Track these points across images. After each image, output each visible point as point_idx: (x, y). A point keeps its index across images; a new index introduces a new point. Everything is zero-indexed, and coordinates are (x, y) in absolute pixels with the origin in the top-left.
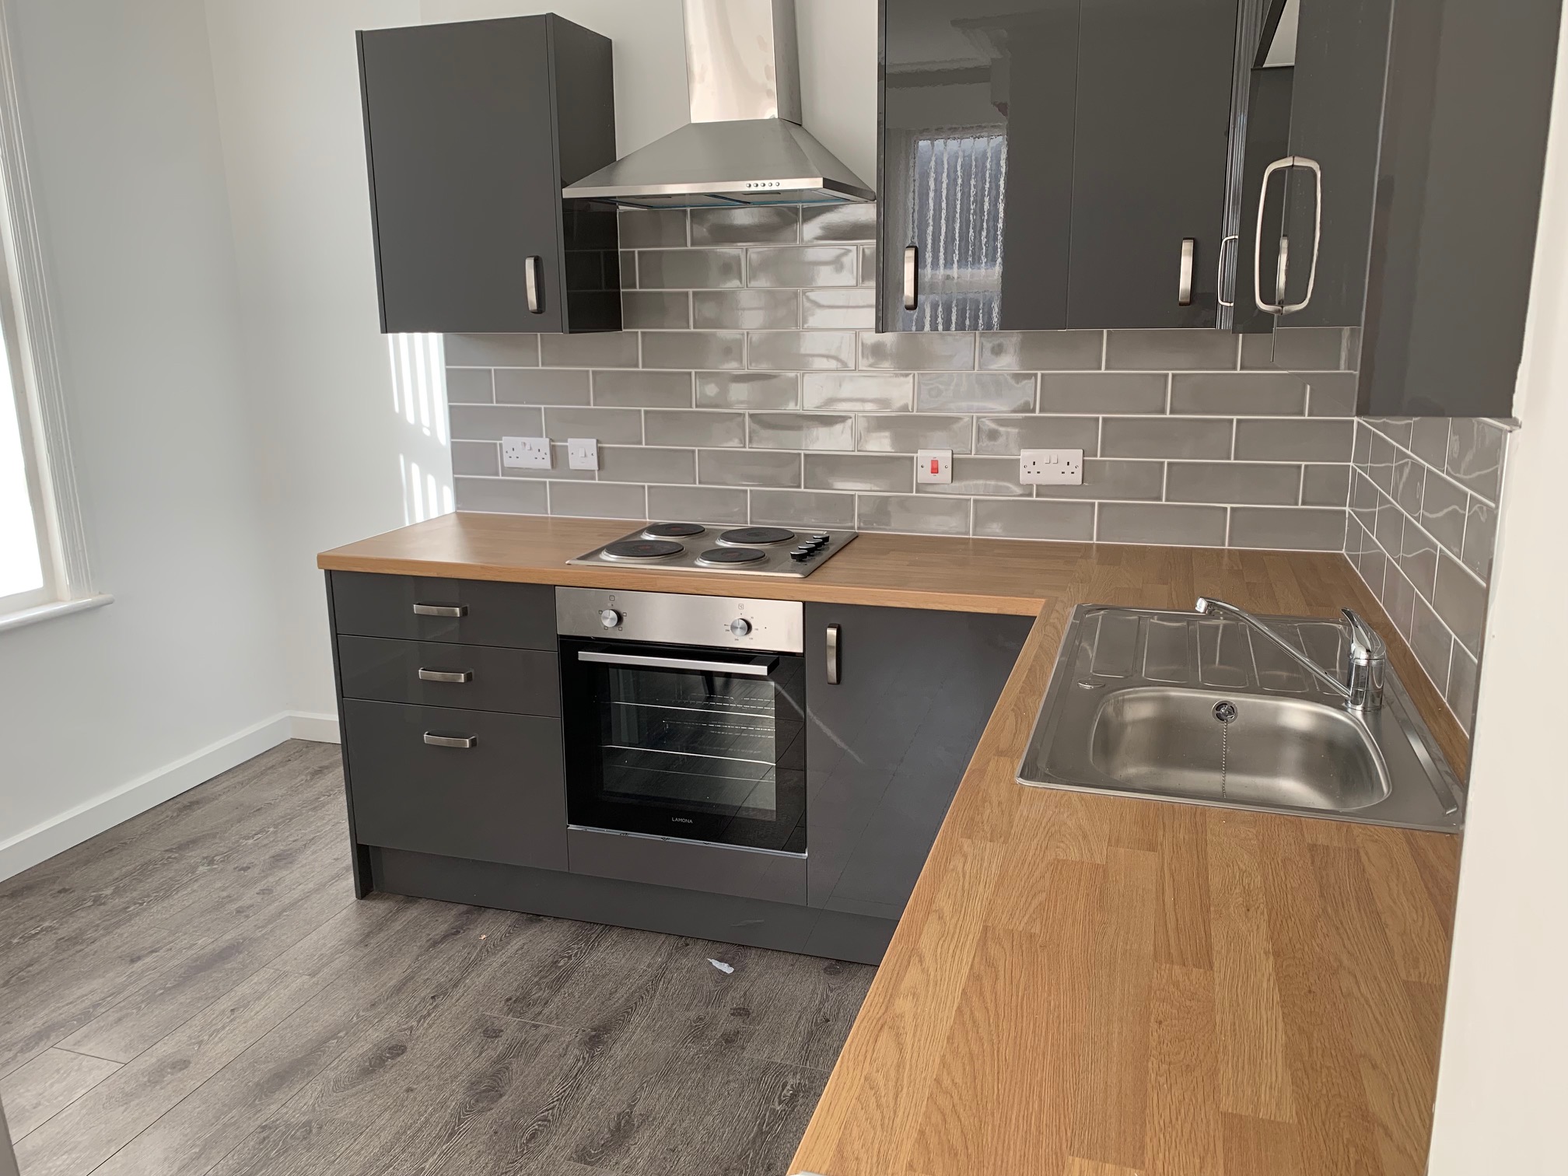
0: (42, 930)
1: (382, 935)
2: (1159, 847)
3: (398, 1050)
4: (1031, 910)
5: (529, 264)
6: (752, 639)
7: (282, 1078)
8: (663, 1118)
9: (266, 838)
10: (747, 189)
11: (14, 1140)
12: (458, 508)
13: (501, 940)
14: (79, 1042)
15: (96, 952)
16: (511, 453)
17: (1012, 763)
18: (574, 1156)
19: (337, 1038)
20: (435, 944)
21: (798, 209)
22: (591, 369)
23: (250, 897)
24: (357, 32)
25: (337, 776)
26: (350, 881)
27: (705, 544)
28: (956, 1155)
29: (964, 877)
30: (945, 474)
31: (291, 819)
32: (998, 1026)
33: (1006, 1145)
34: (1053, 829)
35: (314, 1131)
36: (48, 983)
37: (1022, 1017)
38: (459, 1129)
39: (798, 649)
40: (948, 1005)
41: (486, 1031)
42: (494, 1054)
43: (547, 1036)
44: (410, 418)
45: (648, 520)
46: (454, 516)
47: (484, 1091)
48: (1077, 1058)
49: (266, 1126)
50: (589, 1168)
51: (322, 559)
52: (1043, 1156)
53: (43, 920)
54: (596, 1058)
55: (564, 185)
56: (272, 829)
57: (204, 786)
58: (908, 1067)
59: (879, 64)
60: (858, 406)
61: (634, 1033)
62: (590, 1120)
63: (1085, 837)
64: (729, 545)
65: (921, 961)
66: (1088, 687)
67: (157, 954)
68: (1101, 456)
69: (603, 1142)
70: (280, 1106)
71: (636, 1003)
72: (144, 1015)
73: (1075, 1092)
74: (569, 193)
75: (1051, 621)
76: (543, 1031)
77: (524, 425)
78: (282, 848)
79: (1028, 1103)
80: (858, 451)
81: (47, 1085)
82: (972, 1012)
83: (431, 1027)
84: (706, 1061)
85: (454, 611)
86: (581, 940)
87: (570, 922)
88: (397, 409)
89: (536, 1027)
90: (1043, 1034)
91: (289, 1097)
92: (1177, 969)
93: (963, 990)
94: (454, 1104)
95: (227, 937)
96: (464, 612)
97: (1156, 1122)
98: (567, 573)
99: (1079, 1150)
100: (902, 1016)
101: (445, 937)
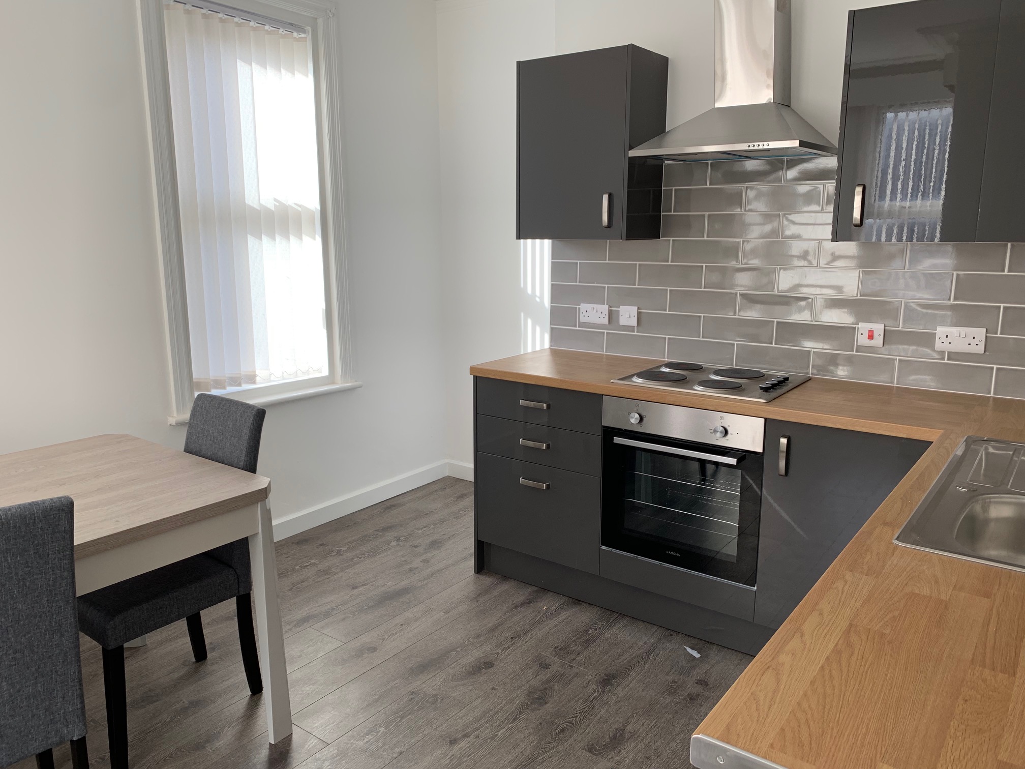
0: (310, 564)
1: (486, 596)
2: (993, 596)
3: (489, 665)
4: (886, 619)
5: (605, 198)
6: (727, 440)
7: (424, 667)
8: (644, 737)
9: (429, 530)
10: (747, 148)
11: (288, 672)
12: (551, 346)
13: (555, 612)
14: (323, 627)
15: (335, 580)
16: (585, 313)
17: (893, 531)
18: (586, 748)
19: (456, 651)
20: (517, 607)
21: (783, 161)
22: (638, 263)
23: (417, 563)
24: (517, 62)
25: (470, 501)
26: (471, 563)
27: (702, 377)
28: (803, 746)
29: (842, 594)
30: (878, 341)
31: (443, 522)
32: (847, 682)
33: (838, 748)
34: (914, 574)
35: (439, 700)
36: (310, 593)
37: (865, 680)
38: (519, 717)
39: (760, 450)
40: (815, 663)
41: (541, 664)
42: (545, 678)
43: (577, 673)
44: (529, 291)
45: (666, 359)
46: (549, 350)
47: (536, 698)
48: (899, 710)
49: (413, 692)
50: (595, 757)
51: (472, 370)
52: (862, 759)
53: (311, 559)
54: (605, 693)
55: (631, 148)
56: (432, 526)
57: (399, 497)
58: (781, 693)
59: (846, 64)
60: (818, 291)
61: (631, 682)
62: (598, 729)
63: (936, 582)
64: (719, 378)
65: (802, 636)
66: (962, 490)
67: (366, 586)
68: (1001, 334)
69: (604, 744)
70: (422, 683)
71: (634, 665)
72: (356, 618)
73: (892, 729)
74: (633, 153)
75: (945, 445)
76: (575, 670)
77: (594, 297)
78: (437, 537)
79: (858, 728)
80: (815, 321)
81: (306, 646)
82: (830, 671)
83: (509, 655)
84: (676, 708)
85: (543, 405)
86: (604, 620)
87: (598, 608)
88: (522, 286)
89: (572, 667)
90: (878, 691)
91: (427, 679)
92: (987, 672)
93: (827, 657)
94: (518, 702)
95: (403, 583)
96: (549, 406)
97: (948, 757)
98: (610, 387)
99: (888, 761)
100: (783, 664)
101: (523, 604)
